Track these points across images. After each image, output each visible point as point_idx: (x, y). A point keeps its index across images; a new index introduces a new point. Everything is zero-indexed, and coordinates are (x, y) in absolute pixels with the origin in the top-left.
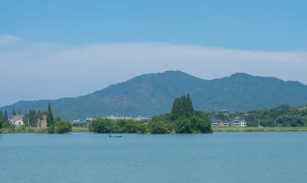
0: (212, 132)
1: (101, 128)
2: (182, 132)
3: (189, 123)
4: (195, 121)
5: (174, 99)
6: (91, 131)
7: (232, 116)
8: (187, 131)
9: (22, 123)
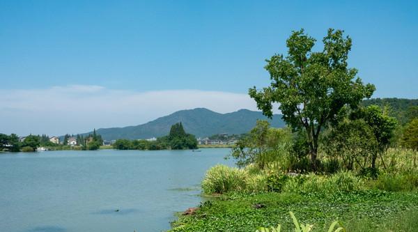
0: (197, 148)
1: (121, 146)
2: (175, 148)
3: (181, 142)
4: (185, 141)
5: (171, 126)
6: (114, 148)
7: (230, 137)
8: (179, 147)
9: (75, 143)
